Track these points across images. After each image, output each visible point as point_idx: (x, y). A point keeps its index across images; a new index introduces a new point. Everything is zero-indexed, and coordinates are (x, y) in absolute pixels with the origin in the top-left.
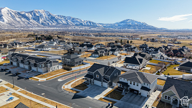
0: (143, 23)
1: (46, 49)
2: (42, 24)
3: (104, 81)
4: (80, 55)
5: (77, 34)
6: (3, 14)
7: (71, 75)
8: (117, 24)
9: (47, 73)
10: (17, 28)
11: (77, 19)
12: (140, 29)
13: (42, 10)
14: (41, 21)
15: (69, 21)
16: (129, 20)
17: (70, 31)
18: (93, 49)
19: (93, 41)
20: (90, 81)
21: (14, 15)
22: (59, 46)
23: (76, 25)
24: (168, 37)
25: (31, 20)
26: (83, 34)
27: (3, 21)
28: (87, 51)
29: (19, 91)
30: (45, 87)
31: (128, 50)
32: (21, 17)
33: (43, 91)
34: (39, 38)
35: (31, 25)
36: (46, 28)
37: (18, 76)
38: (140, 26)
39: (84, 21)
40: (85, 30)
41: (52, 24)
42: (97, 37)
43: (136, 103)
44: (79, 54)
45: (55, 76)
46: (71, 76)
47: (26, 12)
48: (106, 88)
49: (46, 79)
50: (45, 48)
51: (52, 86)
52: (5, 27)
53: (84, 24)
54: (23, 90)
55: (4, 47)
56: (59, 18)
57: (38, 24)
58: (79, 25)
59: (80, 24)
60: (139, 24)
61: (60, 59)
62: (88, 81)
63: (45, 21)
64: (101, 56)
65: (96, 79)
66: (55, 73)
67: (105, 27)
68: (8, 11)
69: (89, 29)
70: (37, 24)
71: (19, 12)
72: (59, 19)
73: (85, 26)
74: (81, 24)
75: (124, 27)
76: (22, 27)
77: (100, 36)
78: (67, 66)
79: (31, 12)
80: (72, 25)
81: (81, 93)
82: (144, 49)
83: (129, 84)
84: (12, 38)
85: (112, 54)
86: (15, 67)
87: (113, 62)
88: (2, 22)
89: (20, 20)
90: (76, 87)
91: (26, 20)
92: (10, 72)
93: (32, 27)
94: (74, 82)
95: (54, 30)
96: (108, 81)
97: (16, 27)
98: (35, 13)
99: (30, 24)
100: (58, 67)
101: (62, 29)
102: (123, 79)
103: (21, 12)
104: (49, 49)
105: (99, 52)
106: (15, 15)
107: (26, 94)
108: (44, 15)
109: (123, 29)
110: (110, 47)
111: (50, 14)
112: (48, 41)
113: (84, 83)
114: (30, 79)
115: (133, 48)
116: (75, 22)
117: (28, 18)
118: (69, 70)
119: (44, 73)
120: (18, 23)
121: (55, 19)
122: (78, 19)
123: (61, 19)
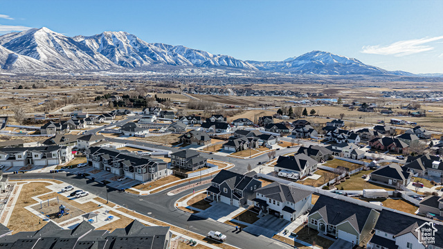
0: (351, 61)
1: (140, 133)
2: (121, 63)
3: (234, 198)
4: (202, 148)
5: (198, 90)
6: (37, 42)
7: (186, 186)
8: (290, 62)
9: (149, 182)
10: (66, 74)
11: (197, 53)
12: (345, 74)
13: (121, 32)
14: (118, 56)
15: (179, 56)
16: (318, 52)
17: (182, 80)
18: (228, 132)
19: (231, 110)
20: (215, 197)
21: (61, 44)
22: (162, 122)
23: (194, 65)
24: (404, 97)
25: (97, 55)
26: (211, 90)
27: (38, 58)
28: (216, 138)
29: (116, 208)
30: (150, 204)
31: (297, 133)
32: (75, 47)
33: (149, 209)
34: (120, 104)
35: (97, 66)
36: (129, 72)
37: (107, 187)
38: (344, 68)
39: (214, 56)
40: (216, 77)
41: (142, 62)
42: (242, 97)
43: (272, 229)
44: (199, 145)
45: (163, 188)
46: (188, 188)
47: (86, 38)
48: (238, 208)
49: (151, 193)
50: (138, 131)
51: (160, 203)
52: (42, 71)
53: (213, 64)
54: (120, 207)
55: (63, 129)
56: (158, 50)
57: (111, 63)
58: (202, 66)
59: (205, 63)
60: (342, 62)
61: (166, 156)
62: (212, 196)
63: (127, 57)
64: (240, 150)
65: (223, 194)
66: (162, 182)
67: (260, 68)
68: (49, 35)
69: (225, 75)
70: (110, 65)
71: (72, 36)
72: (158, 53)
73: (215, 66)
74: (207, 63)
75: (307, 69)
76: (76, 71)
77: (250, 92)
78: (181, 171)
79: (96, 38)
80: (186, 64)
81: (201, 213)
82: (329, 134)
83: (268, 203)
84: (66, 103)
85: (263, 145)
86: (96, 171)
87: (260, 163)
88: (34, 60)
89: (74, 55)
90: (194, 205)
91: (87, 56)
92: (93, 180)
93: (98, 71)
94: (192, 197)
95: (145, 77)
96: (240, 197)
97: (64, 72)
98: (106, 38)
99: (95, 65)
100: (166, 172)
101: (163, 74)
102: (260, 195)
103: (75, 37)
104: (145, 132)
105: (236, 141)
106: (64, 43)
107: (127, 212)
108: (124, 43)
109: (305, 75)
110: (263, 126)
111: (137, 41)
112: (140, 111)
113: (206, 199)
114: (126, 191)
115: (309, 131)
116: (193, 58)
117: (89, 51)
118: (184, 178)
119: (145, 182)
120: (68, 62)
121: (149, 52)
122: (199, 51)
123: (163, 52)
